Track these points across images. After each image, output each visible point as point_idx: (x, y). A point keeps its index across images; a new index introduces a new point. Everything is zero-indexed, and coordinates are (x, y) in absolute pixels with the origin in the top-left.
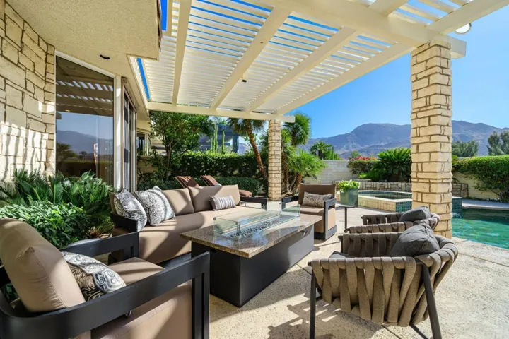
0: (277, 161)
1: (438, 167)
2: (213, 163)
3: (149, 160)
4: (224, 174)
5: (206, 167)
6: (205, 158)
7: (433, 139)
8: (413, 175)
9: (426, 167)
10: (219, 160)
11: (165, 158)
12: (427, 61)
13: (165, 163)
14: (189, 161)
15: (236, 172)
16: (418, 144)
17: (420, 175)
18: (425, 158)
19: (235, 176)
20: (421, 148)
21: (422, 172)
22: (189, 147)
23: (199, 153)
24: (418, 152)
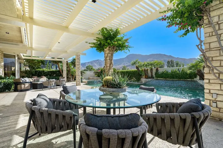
2: (46, 73)
3: (23, 72)
4: (50, 76)
5: (44, 74)
6: (43, 71)
10: (48, 72)
11: (29, 71)
13: (29, 73)
14: (38, 72)
22: (37, 68)
23: (41, 70)
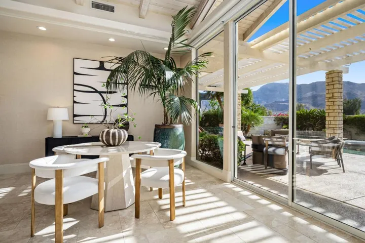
0: (239, 117)
1: (337, 123)
7: (335, 111)
8: (326, 126)
9: (333, 123)
12: (333, 78)
15: (207, 124)
16: (329, 113)
17: (329, 126)
18: (332, 119)
19: (207, 126)
20: (330, 114)
21: (331, 124)
24: (329, 116)
